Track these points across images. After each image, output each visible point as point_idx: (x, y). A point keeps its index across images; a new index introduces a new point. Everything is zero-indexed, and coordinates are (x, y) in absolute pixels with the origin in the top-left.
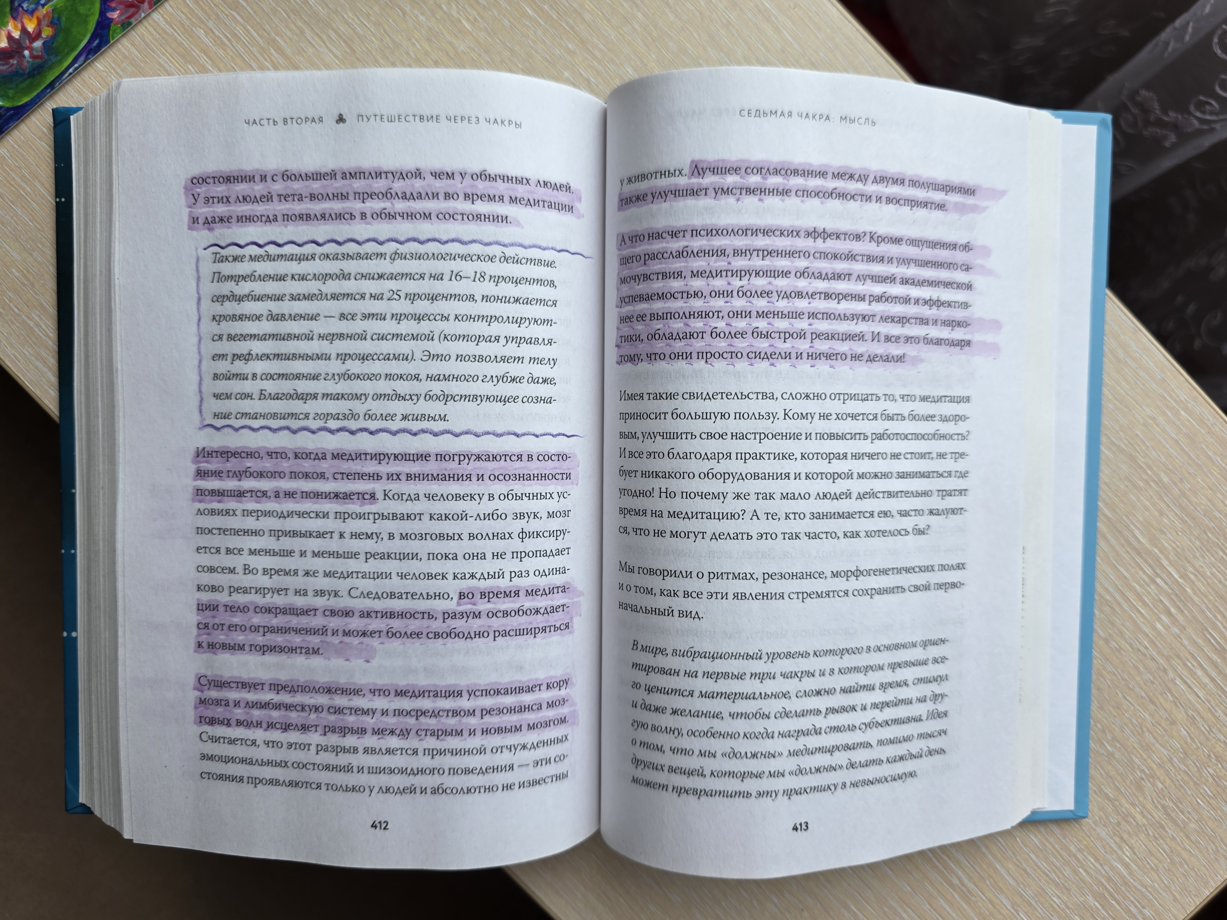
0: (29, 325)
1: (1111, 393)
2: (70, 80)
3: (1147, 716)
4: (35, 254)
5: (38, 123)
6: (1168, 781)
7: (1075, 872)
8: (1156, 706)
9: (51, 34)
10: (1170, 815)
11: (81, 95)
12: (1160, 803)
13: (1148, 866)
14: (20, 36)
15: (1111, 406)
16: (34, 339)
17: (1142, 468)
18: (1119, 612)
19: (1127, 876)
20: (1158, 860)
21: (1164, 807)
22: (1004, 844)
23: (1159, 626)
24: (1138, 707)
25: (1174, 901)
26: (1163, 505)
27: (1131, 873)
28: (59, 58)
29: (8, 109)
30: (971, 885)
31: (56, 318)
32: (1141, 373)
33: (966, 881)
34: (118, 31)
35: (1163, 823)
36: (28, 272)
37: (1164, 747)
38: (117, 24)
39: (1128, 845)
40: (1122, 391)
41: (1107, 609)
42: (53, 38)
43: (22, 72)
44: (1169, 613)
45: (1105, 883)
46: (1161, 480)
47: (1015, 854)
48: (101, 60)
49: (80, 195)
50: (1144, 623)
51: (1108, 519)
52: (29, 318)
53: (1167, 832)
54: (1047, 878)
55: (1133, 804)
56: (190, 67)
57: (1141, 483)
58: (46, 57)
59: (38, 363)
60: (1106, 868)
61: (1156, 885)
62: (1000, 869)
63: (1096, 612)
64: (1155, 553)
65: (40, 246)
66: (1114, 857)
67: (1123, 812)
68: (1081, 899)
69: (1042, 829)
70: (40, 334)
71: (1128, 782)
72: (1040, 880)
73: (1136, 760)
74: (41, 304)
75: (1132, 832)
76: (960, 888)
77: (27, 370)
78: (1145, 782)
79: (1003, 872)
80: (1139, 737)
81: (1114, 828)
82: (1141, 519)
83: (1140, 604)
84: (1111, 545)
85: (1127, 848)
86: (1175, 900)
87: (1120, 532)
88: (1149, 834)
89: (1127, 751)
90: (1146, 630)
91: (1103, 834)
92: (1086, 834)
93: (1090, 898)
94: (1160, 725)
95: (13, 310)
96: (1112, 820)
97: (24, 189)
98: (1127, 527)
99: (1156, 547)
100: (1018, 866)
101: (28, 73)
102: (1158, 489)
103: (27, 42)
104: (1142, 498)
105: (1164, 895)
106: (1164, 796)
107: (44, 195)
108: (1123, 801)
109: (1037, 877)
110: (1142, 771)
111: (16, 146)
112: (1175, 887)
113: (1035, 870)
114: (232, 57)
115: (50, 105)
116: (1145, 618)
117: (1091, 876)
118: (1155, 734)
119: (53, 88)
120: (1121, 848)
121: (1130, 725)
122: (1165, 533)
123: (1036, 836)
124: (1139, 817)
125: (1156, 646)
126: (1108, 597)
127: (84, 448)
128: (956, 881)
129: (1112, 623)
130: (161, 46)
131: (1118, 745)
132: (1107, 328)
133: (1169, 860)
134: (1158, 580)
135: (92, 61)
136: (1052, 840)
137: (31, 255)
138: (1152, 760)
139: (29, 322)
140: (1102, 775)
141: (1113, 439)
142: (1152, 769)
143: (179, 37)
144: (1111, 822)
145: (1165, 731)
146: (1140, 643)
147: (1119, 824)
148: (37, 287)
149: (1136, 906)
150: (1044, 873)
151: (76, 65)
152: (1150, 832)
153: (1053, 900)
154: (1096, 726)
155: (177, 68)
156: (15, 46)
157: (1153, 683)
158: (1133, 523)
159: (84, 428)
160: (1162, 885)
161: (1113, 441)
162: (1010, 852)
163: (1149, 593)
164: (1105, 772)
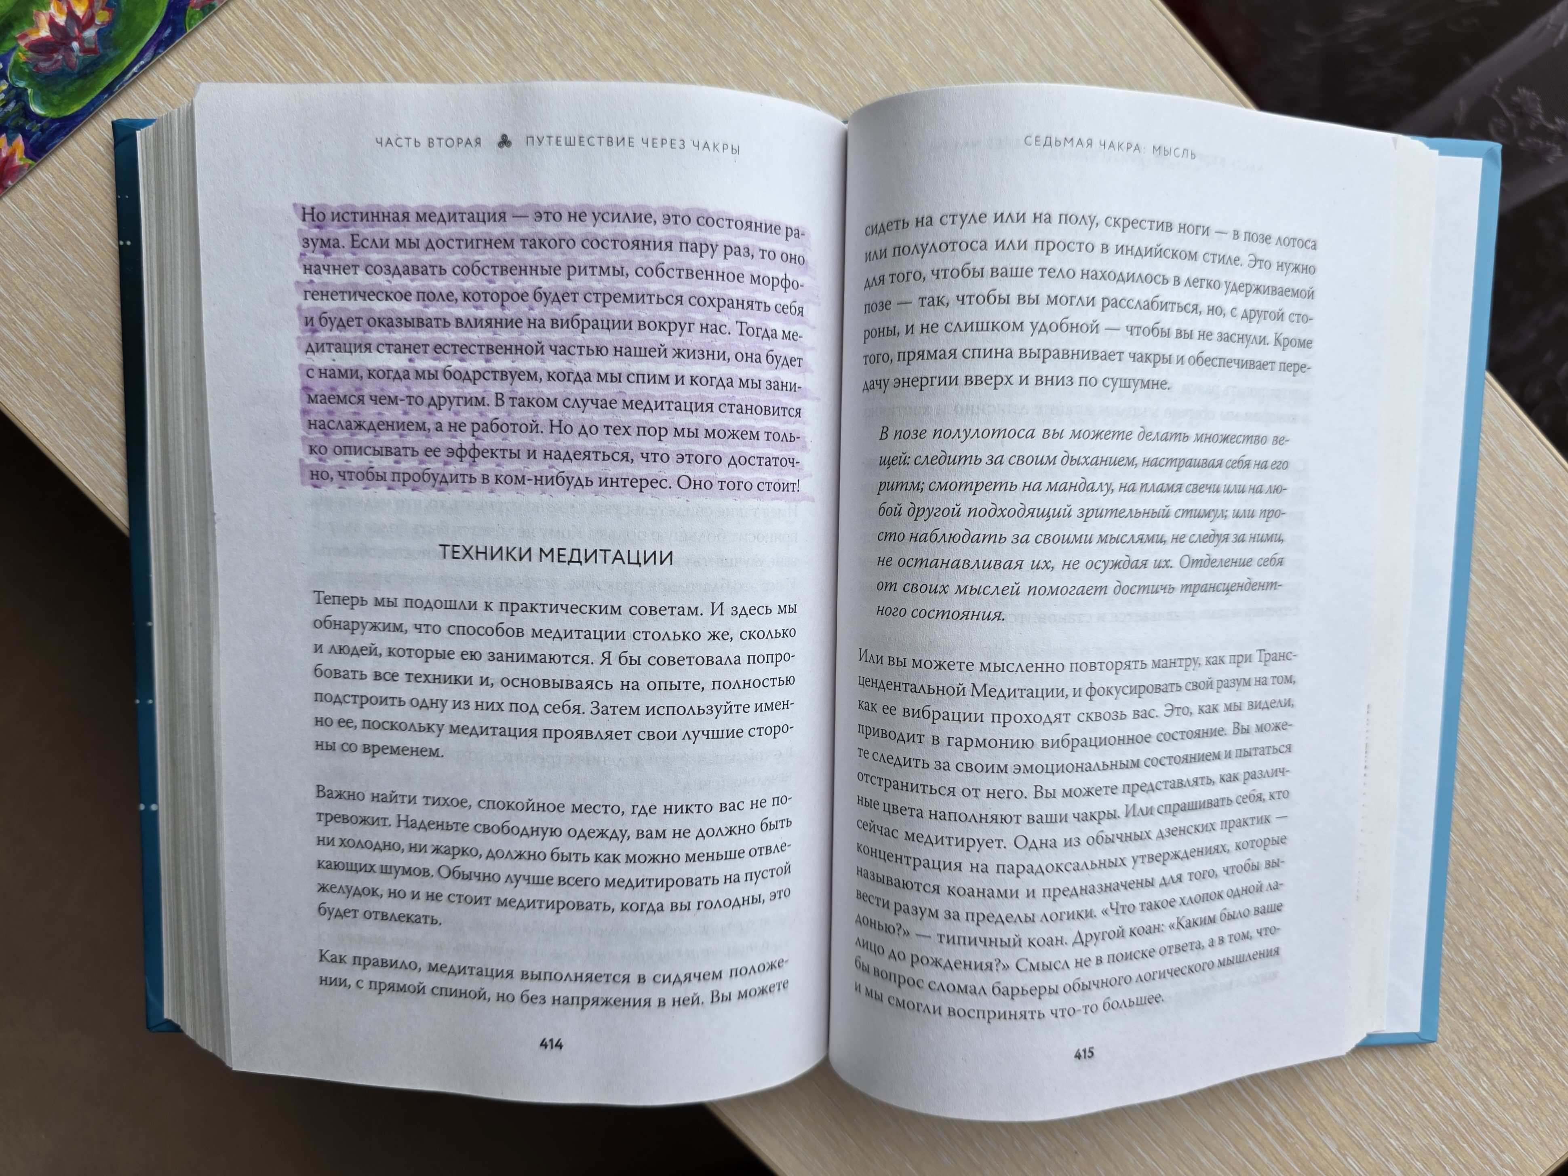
0: (86, 408)
1: (1487, 507)
2: (134, 82)
3: (1516, 916)
4: (92, 314)
5: (92, 139)
6: (1540, 997)
7: (1419, 1108)
8: (1528, 904)
9: (107, 19)
10: (1540, 1039)
11: (148, 101)
12: (1528, 1025)
13: (1510, 1101)
14: (66, 22)
15: (1486, 524)
16: (93, 426)
17: (1523, 603)
18: (1486, 786)
19: (1484, 1114)
20: (1522, 1094)
21: (1532, 1028)
22: (1330, 1073)
23: (1536, 804)
24: (1505, 905)
25: (1541, 1144)
26: (1547, 651)
27: (1488, 1109)
28: (119, 52)
29: (53, 121)
30: (1287, 1124)
31: (122, 399)
32: (1527, 482)
33: (1281, 1118)
34: (197, 17)
35: (1531, 1048)
36: (84, 337)
37: (1536, 956)
38: (195, 7)
39: (1485, 1075)
40: (1501, 505)
41: (1471, 782)
42: (111, 24)
43: (70, 70)
44: (1549, 788)
45: (1455, 1122)
46: (1546, 620)
47: (1343, 1086)
48: (175, 55)
49: (150, 237)
50: (1517, 800)
51: (1477, 668)
52: (85, 398)
53: (1535, 1060)
54: (1383, 1115)
55: (1495, 1026)
56: (292, 66)
57: (1521, 624)
58: (101, 51)
59: (99, 458)
60: (1457, 1103)
61: (1519, 1125)
62: (1324, 1104)
63: (1457, 785)
64: (1536, 712)
65: (98, 304)
66: (1468, 1090)
67: (1481, 1035)
68: (1425, 1141)
69: (1379, 1055)
70: (101, 419)
71: (1489, 998)
72: (1374, 1118)
73: (1501, 971)
74: (102, 380)
75: (1491, 1060)
76: (1274, 1127)
77: (84, 466)
78: (1511, 998)
79: (1328, 1107)
80: (1505, 942)
81: (1469, 1054)
82: (1519, 669)
83: (1513, 775)
84: (1479, 702)
85: (1485, 1079)
86: (1543, 1142)
87: (1491, 685)
88: (1512, 1062)
89: (1489, 960)
90: (1519, 808)
91: (1456, 1062)
92: (1433, 1061)
93: (1436, 1140)
94: (1532, 927)
95: (64, 388)
96: (1467, 1044)
97: (75, 228)
98: (1501, 679)
99: (1537, 704)
100: (1347, 1100)
101: (79, 73)
102: (1542, 631)
103: (76, 30)
104: (1521, 641)
105: (1529, 1137)
106: (1533, 1016)
107: (102, 235)
108: (1482, 1021)
109: (1371, 1115)
110: (1508, 984)
111: (63, 170)
112: (1543, 1127)
113: (1368, 1105)
114: (348, 53)
115: (107, 117)
116: (1519, 794)
117: (1438, 1113)
118: (1525, 938)
119: (112, 93)
120: (1476, 1079)
121: (1495, 928)
122: (1549, 687)
123: (1371, 1064)
124: (1501, 1041)
125: (1532, 829)
126: (1473, 767)
127: (163, 570)
128: (1269, 1118)
129: (1478, 801)
130: (254, 37)
131: (1479, 952)
132: (1484, 422)
133: (1536, 1095)
134: (1538, 747)
135: (162, 57)
136: (1391, 1069)
137: (87, 315)
138: (1519, 970)
139: (86, 403)
140: (1457, 990)
141: (1487, 566)
142: (1520, 983)
143: (277, 26)
144: (1465, 1047)
145: (1538, 934)
146: (1511, 825)
147: (1475, 1050)
148: (95, 357)
149: (1493, 1151)
150: (1380, 1109)
151: (142, 63)
152: (1514, 1060)
153: (1390, 1143)
154: (1452, 928)
155: (276, 67)
156: (59, 36)
157: (1525, 875)
158: (1509, 674)
159: (162, 543)
160: (1527, 1125)
161: (1487, 569)
162: (1338, 1083)
163: (1525, 762)
164: (1461, 985)
